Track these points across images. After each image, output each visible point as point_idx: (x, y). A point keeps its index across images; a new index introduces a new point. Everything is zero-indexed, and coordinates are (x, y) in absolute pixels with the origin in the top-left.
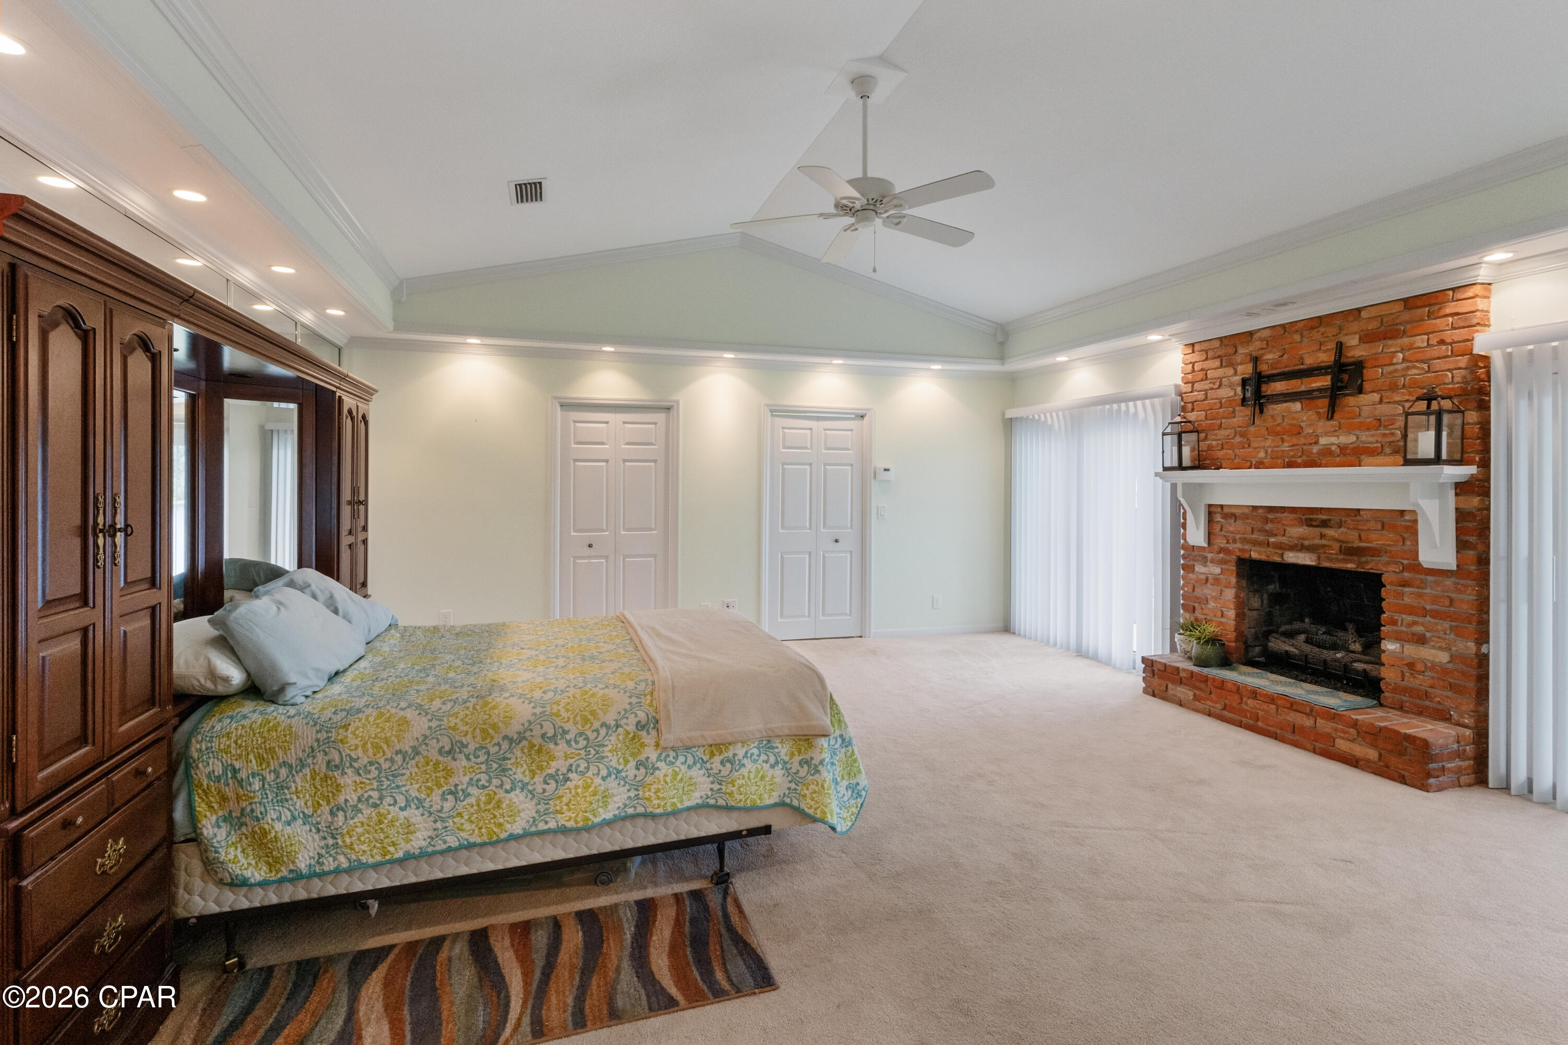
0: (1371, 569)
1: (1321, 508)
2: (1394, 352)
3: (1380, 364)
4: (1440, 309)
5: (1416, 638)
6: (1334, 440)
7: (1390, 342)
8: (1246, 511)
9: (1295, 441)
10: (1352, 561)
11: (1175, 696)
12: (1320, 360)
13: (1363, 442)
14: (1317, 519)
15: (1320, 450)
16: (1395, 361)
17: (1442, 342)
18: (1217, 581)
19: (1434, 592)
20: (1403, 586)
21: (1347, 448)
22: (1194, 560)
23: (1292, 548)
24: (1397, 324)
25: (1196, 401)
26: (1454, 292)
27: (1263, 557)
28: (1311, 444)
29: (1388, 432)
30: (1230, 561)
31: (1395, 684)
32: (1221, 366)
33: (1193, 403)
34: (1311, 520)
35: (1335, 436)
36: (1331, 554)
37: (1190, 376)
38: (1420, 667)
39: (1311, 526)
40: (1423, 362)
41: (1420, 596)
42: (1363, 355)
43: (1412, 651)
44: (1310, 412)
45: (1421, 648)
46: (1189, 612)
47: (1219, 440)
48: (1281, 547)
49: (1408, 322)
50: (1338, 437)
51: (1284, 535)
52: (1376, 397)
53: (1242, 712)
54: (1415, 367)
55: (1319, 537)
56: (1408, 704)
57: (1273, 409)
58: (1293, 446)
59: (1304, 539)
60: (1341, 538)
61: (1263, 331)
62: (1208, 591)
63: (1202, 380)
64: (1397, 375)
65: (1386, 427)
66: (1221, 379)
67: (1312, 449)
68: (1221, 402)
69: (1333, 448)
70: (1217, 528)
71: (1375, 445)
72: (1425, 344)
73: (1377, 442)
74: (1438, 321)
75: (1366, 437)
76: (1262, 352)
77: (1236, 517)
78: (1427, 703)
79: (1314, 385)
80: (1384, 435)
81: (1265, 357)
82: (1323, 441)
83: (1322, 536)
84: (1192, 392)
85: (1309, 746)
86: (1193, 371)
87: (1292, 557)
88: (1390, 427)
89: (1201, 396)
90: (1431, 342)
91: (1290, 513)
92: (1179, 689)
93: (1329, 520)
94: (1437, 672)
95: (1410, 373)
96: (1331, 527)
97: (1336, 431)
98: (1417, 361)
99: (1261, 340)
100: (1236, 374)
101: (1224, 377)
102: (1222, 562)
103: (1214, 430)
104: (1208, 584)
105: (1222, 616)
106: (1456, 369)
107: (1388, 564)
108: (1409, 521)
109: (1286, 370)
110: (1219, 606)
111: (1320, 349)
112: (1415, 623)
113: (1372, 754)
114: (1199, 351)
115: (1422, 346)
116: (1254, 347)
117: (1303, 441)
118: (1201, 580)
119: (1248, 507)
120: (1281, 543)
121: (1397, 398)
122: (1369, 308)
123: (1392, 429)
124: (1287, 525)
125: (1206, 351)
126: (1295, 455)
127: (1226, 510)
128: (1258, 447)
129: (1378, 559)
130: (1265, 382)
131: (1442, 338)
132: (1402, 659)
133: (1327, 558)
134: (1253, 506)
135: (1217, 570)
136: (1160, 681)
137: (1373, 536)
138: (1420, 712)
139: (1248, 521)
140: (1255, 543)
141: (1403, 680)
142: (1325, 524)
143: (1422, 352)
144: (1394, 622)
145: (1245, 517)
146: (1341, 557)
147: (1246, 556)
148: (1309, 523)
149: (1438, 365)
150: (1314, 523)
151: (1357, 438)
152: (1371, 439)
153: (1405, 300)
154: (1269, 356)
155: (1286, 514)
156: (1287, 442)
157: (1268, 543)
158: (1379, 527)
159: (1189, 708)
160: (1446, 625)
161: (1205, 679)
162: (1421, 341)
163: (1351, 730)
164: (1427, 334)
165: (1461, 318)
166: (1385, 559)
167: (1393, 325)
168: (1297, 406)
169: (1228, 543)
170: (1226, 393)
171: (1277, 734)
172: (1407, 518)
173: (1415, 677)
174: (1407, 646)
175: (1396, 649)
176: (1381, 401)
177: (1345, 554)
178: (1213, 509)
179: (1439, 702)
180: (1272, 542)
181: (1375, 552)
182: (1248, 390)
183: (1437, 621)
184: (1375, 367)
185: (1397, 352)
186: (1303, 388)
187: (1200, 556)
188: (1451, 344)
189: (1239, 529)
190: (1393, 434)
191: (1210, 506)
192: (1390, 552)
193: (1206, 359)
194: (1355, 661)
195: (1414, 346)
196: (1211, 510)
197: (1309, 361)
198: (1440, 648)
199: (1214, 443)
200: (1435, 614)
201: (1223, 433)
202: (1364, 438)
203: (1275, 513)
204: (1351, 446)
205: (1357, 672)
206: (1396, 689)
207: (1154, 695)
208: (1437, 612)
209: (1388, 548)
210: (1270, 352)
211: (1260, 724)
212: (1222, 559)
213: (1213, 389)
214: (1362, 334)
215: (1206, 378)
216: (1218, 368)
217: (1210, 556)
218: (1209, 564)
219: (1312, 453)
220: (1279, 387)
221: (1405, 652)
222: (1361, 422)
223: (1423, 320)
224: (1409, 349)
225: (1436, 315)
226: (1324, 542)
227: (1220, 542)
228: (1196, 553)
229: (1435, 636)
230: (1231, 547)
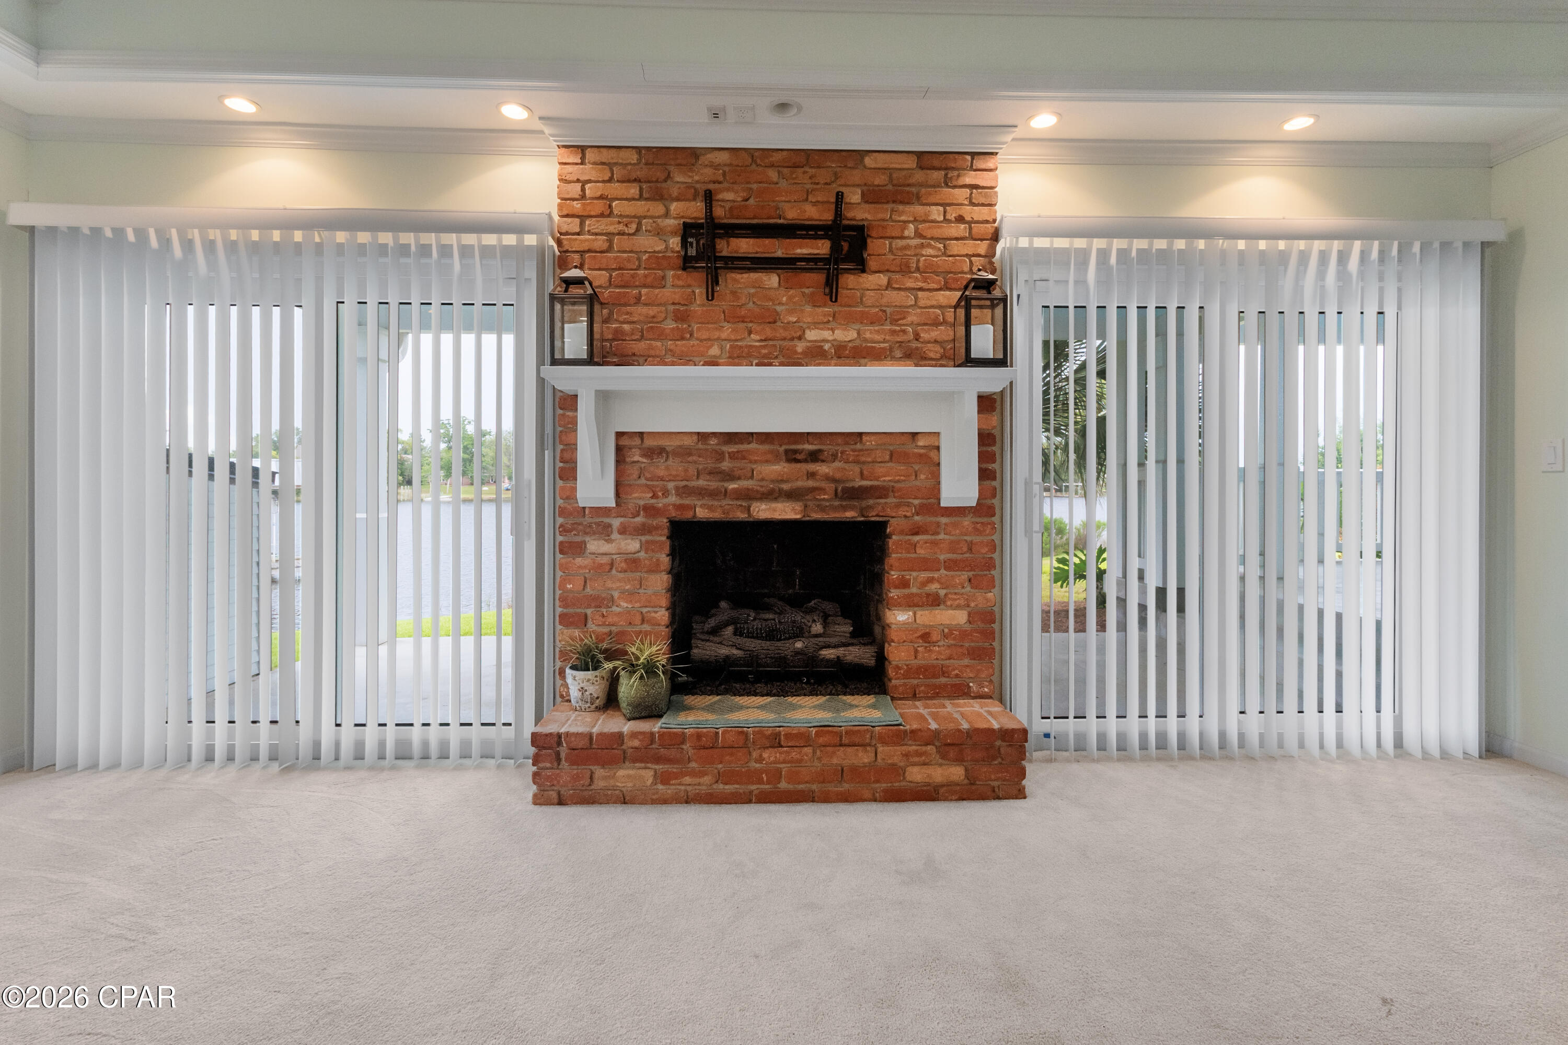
0: (877, 516)
1: (808, 433)
2: (905, 222)
3: (888, 235)
4: (959, 176)
5: (931, 599)
6: (827, 334)
7: (901, 207)
8: (688, 442)
9: (769, 332)
10: (852, 508)
11: (614, 788)
12: (807, 215)
13: (866, 340)
14: (803, 450)
15: (808, 348)
16: (906, 233)
17: (960, 219)
18: (633, 563)
19: (952, 538)
20: (917, 534)
21: (845, 347)
22: (586, 533)
23: (770, 495)
24: (909, 185)
25: (589, 251)
26: (973, 159)
27: (717, 515)
28: (792, 339)
29: (898, 328)
30: (657, 528)
31: (907, 666)
32: (641, 197)
33: (582, 253)
34: (795, 452)
35: (829, 329)
36: (824, 500)
37: (577, 205)
38: (935, 637)
39: (797, 461)
40: (938, 239)
41: (935, 543)
42: (866, 220)
43: (926, 617)
44: (792, 292)
45: (937, 612)
46: (577, 627)
47: (633, 322)
48: (749, 496)
49: (921, 185)
50: (833, 330)
51: (752, 477)
52: (883, 279)
53: (753, 776)
54: (930, 246)
55: (805, 478)
56: (923, 688)
57: (735, 280)
58: (765, 340)
59: (782, 481)
60: (838, 476)
61: (717, 153)
62: (616, 584)
63: (602, 215)
64: (909, 253)
65: (894, 322)
66: (639, 218)
67: (796, 346)
68: (639, 259)
69: (827, 347)
70: (633, 472)
71: (882, 345)
72: (942, 218)
73: (884, 341)
74: (957, 191)
75: (873, 334)
76: (717, 186)
77: (667, 453)
78: (943, 680)
79: (799, 251)
80: (893, 332)
81: (720, 196)
82: (812, 335)
83: (811, 475)
84: (578, 234)
85: (867, 794)
86: (583, 197)
87: (763, 511)
88: (900, 322)
89: (600, 243)
90: (948, 217)
91: (762, 443)
92: (621, 773)
93: (820, 451)
94: (954, 639)
95: (924, 253)
96: (823, 461)
97: (828, 322)
98: (932, 238)
99: (712, 165)
100: (667, 215)
101: (645, 217)
102: (643, 530)
103: (625, 305)
104: (614, 572)
105: (643, 621)
106: (974, 255)
107: (898, 506)
108: (924, 447)
109: (755, 221)
110: (637, 605)
111: (807, 200)
112: (931, 580)
113: (957, 773)
114: (595, 163)
115: (938, 219)
116: (702, 175)
117: (781, 333)
118: (601, 565)
119: (691, 434)
120: (748, 489)
121: (910, 284)
122: (874, 154)
123: (904, 325)
124: (756, 462)
125: (610, 165)
126: (770, 353)
127: (649, 442)
128: (709, 339)
129: (882, 501)
130: (721, 237)
131: (961, 214)
132: (917, 630)
133: (818, 506)
134: (698, 433)
135: (632, 545)
136: (575, 770)
137: (880, 469)
138: (937, 693)
139: (690, 459)
140: (701, 493)
141: (916, 657)
142: (814, 457)
143: (935, 227)
144: (904, 584)
145: (683, 453)
146: (837, 503)
147: (688, 515)
148: (792, 457)
149: (956, 248)
150: (799, 457)
151: (859, 334)
152: (877, 337)
153: (920, 155)
154: (729, 196)
155: (753, 446)
156: (756, 333)
157: (726, 490)
158: (888, 457)
159: (643, 803)
160: (965, 575)
161: (675, 739)
162: (936, 213)
163: (929, 747)
164: (944, 205)
165: (981, 193)
166: (891, 500)
167: (904, 185)
168: (772, 280)
169: (654, 496)
170: (648, 243)
171: (813, 792)
172: (921, 443)
173: (930, 651)
174: (919, 613)
175: (908, 618)
176: (889, 286)
177: (842, 499)
178: (625, 442)
179: (957, 676)
180: (733, 489)
181: (881, 492)
182: (691, 244)
183: (952, 573)
184: (881, 238)
185: (909, 222)
186: (779, 254)
187: (598, 524)
188: (969, 223)
189: (674, 473)
190: (904, 331)
191: (619, 435)
192: (900, 490)
193: (610, 180)
194: (822, 648)
195: (930, 218)
196: (621, 443)
197: (791, 214)
198: (958, 607)
199: (626, 327)
200: (951, 565)
201: (640, 312)
202: (868, 335)
203: (736, 443)
204: (850, 345)
205: (829, 662)
206: (911, 672)
207: (561, 803)
208: (955, 562)
209: (895, 485)
210: (728, 190)
211: (783, 785)
212: (644, 525)
213: (623, 234)
214: (865, 188)
215: (610, 214)
216: (634, 199)
217: (616, 523)
218: (615, 536)
219: (796, 352)
220: (745, 246)
221: (918, 621)
222: (863, 313)
223: (939, 186)
224: (925, 221)
225: (955, 183)
226: (811, 483)
227: (640, 497)
228: (588, 520)
229: (950, 593)
230: (660, 503)
